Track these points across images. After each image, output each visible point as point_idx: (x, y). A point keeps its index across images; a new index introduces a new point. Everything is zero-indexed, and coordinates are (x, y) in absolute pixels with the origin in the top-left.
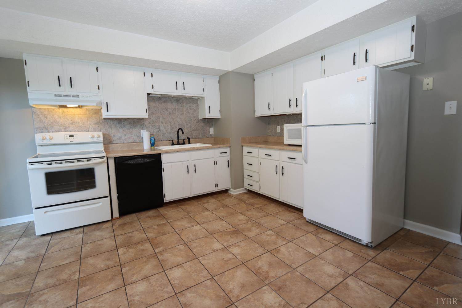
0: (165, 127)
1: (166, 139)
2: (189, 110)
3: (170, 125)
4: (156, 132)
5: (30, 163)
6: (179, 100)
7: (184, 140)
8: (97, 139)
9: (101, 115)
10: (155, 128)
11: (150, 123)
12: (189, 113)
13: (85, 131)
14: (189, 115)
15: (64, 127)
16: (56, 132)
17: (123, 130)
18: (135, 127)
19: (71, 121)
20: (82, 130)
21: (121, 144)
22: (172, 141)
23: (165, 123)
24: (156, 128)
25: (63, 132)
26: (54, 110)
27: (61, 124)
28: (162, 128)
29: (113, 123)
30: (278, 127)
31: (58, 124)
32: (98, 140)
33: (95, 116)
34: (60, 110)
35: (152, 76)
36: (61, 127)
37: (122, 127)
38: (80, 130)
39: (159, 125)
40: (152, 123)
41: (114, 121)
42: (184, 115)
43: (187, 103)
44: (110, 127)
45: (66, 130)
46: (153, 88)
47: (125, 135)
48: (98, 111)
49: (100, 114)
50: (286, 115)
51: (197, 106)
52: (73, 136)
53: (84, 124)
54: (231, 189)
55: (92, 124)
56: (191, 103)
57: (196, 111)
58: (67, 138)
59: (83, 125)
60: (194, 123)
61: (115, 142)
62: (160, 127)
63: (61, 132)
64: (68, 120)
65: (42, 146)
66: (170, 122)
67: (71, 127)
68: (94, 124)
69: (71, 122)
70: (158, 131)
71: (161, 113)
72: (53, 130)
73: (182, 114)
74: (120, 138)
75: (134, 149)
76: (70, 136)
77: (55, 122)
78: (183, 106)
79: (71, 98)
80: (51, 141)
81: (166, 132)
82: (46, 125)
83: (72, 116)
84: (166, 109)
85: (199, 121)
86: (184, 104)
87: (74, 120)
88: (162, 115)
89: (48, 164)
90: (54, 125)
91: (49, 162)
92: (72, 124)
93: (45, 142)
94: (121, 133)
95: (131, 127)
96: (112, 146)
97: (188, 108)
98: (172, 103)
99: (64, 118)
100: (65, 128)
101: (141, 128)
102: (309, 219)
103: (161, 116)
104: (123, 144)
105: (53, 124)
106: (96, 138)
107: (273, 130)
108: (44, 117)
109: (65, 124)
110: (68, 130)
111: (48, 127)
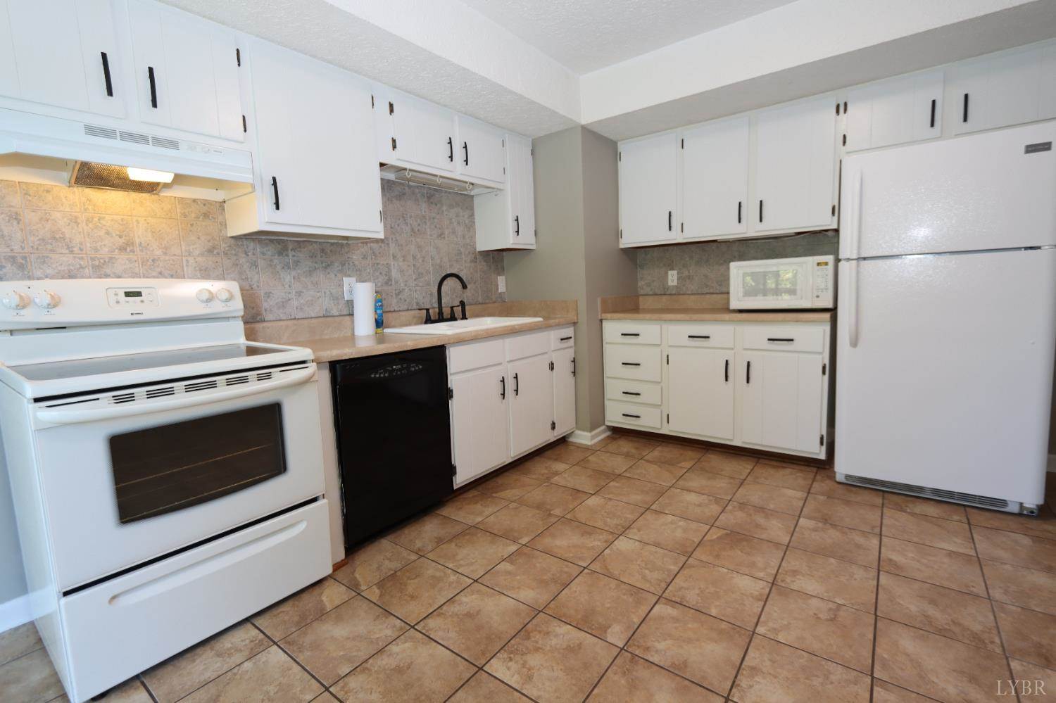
0: (402, 271)
1: (406, 307)
2: (455, 224)
3: (414, 265)
4: (382, 285)
5: (37, 400)
6: (432, 196)
7: (452, 308)
8: (223, 304)
9: (224, 225)
10: (378, 274)
11: (365, 257)
12: (454, 232)
13: (172, 276)
14: (455, 239)
15: (93, 259)
16: (63, 278)
17: (294, 278)
18: (326, 268)
19: (120, 237)
20: (160, 273)
21: (290, 323)
22: (425, 311)
23: (401, 260)
24: (381, 273)
25: (90, 277)
26: (48, 191)
27: (81, 250)
28: (395, 274)
29: (263, 254)
30: (670, 273)
31: (68, 248)
32: (226, 309)
33: (204, 224)
34: (74, 193)
35: (392, 111)
36: (82, 258)
37: (289, 268)
38: (154, 274)
39: (388, 265)
40: (372, 258)
41: (267, 245)
42: (444, 238)
43: (451, 206)
44: (254, 265)
45: (100, 270)
46: (394, 147)
47: (299, 294)
48: (214, 212)
49: (220, 218)
50: (715, 241)
51: (473, 215)
52: (139, 294)
53: (166, 250)
54: (578, 432)
55: (197, 252)
56: (459, 205)
57: (469, 228)
58: (118, 302)
59: (165, 254)
60: (465, 261)
61: (269, 317)
62: (390, 271)
63: (82, 277)
64: (108, 233)
65: (12, 332)
66: (414, 257)
67: (122, 261)
68: (202, 255)
69: (121, 241)
70: (387, 283)
71: (392, 228)
72: (49, 271)
73: (441, 236)
74: (283, 304)
75: (327, 337)
76: (128, 294)
77: (55, 238)
78: (443, 211)
79: (150, 148)
80: (53, 311)
81: (406, 285)
82: (17, 248)
83: (122, 220)
84: (403, 217)
85: (475, 258)
86: (444, 208)
87: (132, 235)
88: (394, 234)
89: (119, 400)
90: (52, 251)
91: (123, 393)
92: (122, 249)
93: (32, 316)
94: (287, 286)
95: (316, 269)
96: (263, 327)
97: (454, 220)
98: (417, 200)
99: (90, 225)
100: (97, 263)
101: (341, 271)
102: (847, 477)
103: (392, 239)
104: (295, 322)
105: (49, 247)
106: (222, 301)
107: (654, 281)
108: (11, 217)
109: (96, 250)
110: (108, 271)
111: (24, 258)
